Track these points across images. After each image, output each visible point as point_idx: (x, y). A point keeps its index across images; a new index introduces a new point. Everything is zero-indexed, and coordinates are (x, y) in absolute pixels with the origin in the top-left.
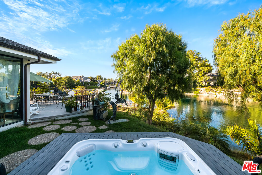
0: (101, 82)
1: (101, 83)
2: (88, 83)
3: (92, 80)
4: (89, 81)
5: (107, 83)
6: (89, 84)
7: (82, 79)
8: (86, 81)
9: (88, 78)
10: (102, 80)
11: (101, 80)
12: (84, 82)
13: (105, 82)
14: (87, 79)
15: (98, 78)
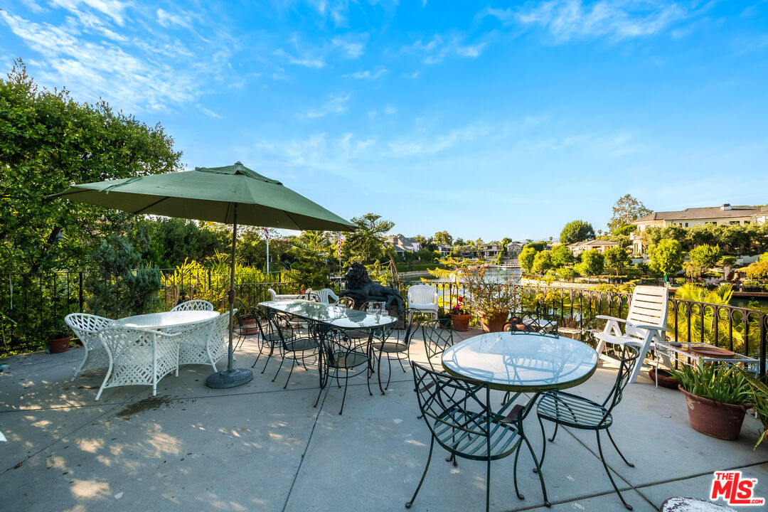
0: (449, 250)
1: (449, 254)
2: (415, 253)
3: (424, 245)
4: (415, 247)
5: (466, 254)
6: (417, 258)
7: (400, 244)
8: (410, 248)
9: (413, 240)
10: (451, 245)
11: (447, 246)
12: (405, 253)
13: (459, 252)
14: (413, 244)
15: (440, 240)
